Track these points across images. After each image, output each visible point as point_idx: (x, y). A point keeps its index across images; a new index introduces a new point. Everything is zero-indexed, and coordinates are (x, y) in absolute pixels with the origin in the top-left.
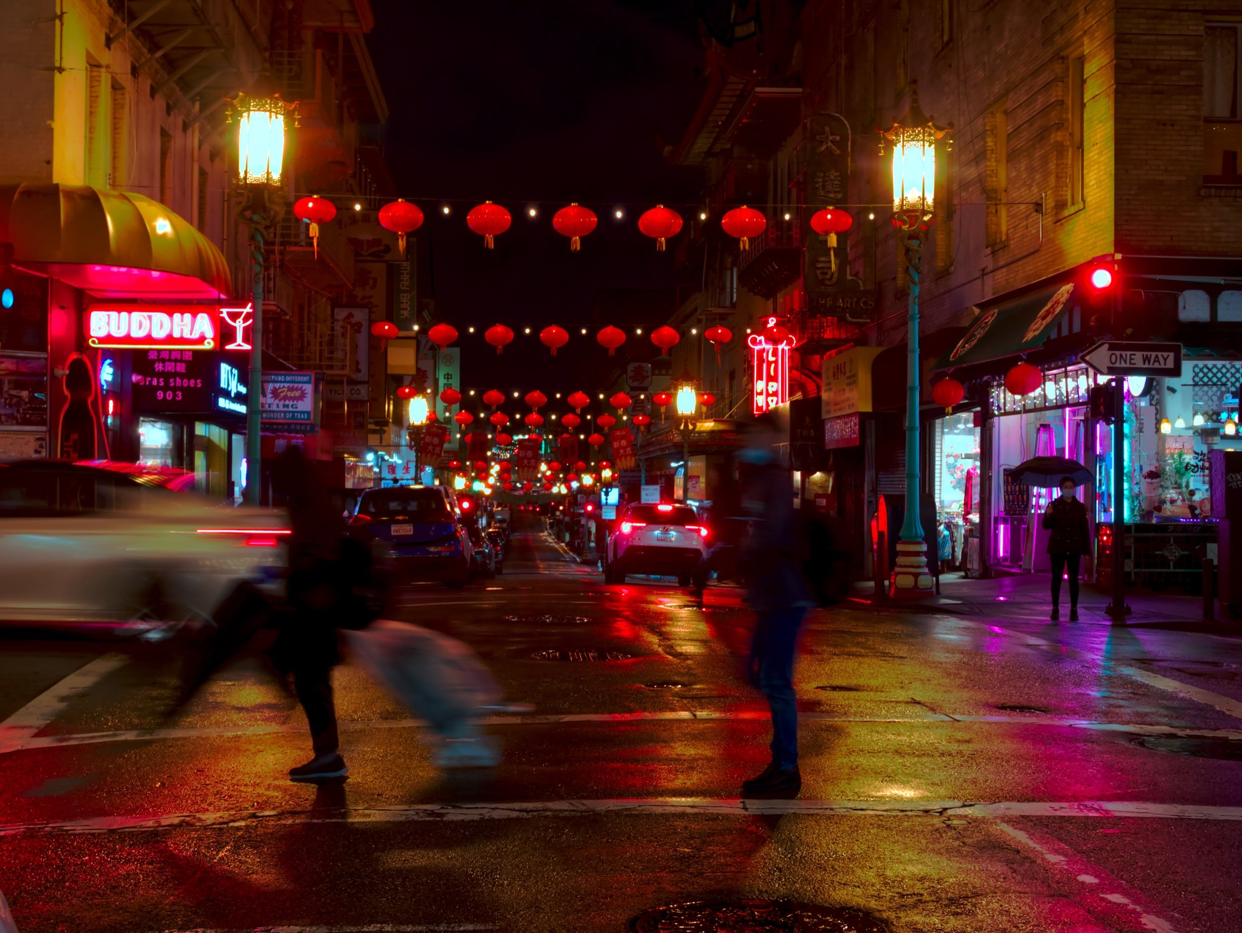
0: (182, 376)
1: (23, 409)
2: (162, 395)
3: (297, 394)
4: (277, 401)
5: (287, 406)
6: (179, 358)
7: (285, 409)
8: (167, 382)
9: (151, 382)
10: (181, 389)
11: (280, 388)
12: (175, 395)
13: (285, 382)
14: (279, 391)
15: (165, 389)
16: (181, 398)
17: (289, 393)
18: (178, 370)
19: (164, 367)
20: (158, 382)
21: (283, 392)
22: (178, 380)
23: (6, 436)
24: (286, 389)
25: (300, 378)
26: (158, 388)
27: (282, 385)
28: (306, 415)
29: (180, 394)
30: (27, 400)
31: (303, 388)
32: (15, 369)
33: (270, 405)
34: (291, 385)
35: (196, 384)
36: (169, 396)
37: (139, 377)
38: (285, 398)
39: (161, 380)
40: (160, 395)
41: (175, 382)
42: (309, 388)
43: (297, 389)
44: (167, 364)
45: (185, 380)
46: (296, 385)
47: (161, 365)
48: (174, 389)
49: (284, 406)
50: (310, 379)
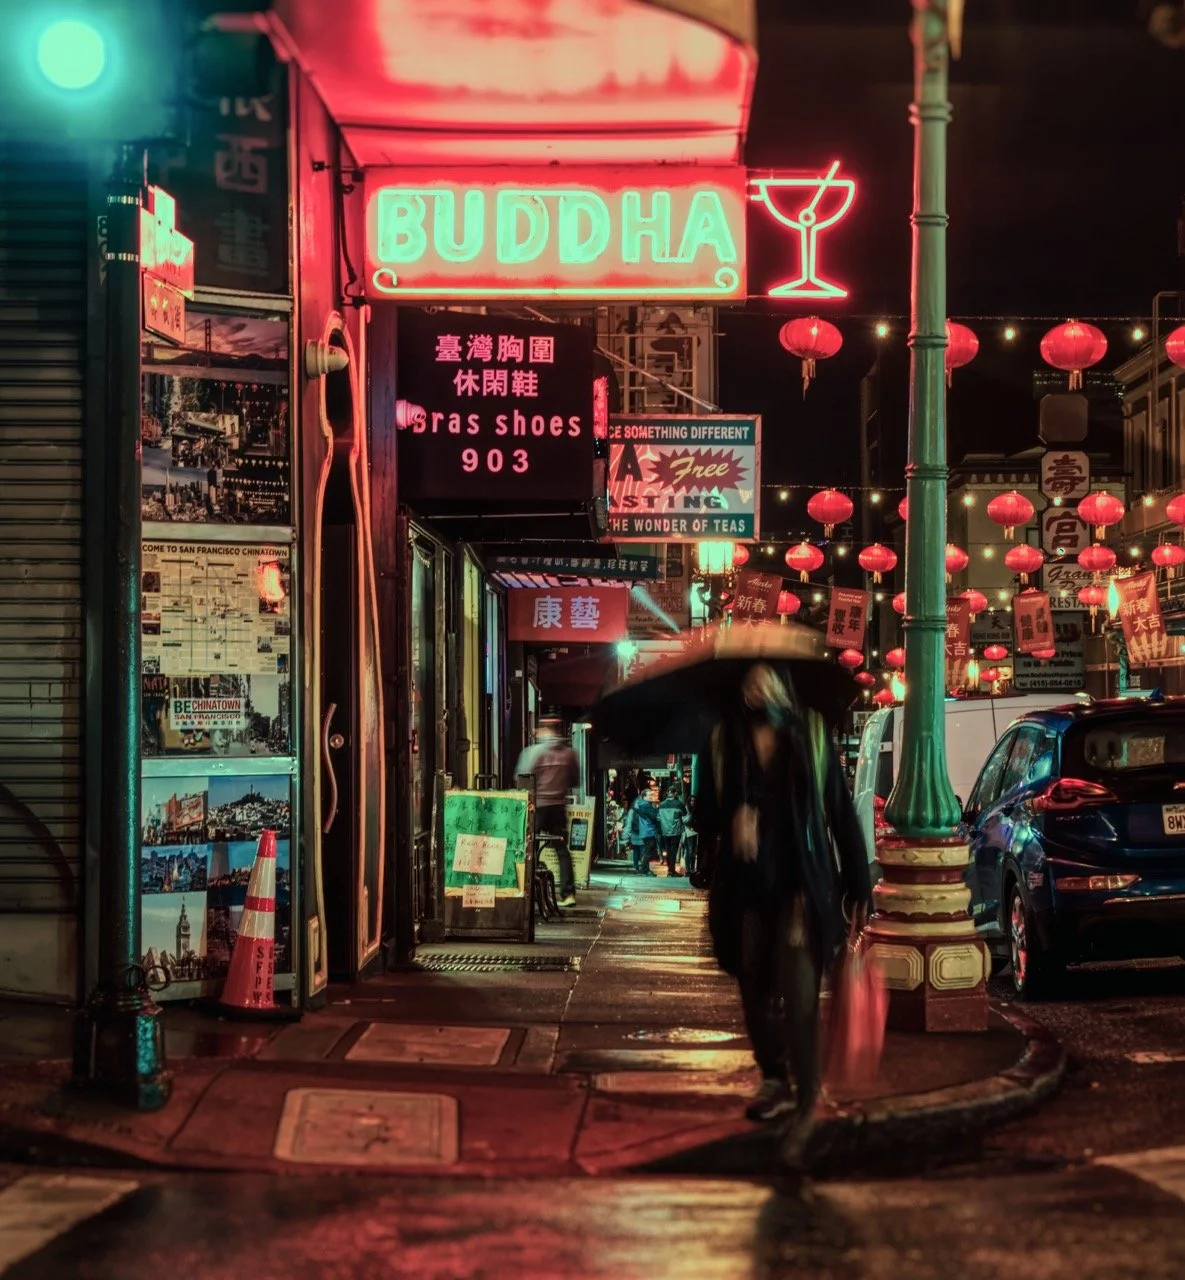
0: (528, 407)
1: (226, 474)
2: (475, 461)
3: (720, 470)
4: (670, 490)
5: (696, 502)
6: (519, 360)
7: (692, 510)
8: (488, 425)
9: (443, 424)
10: (527, 441)
11: (675, 456)
12: (510, 460)
13: (689, 441)
14: (674, 464)
15: (484, 441)
16: (526, 466)
17: (699, 469)
18: (518, 390)
19: (479, 383)
20: (465, 425)
21: (683, 466)
22: (518, 418)
23: (177, 556)
24: (691, 460)
25: (727, 433)
26: (464, 440)
27: (680, 449)
28: (742, 522)
29: (522, 454)
30: (236, 443)
31: (735, 457)
32: (201, 345)
33: (651, 500)
34: (704, 449)
35: (566, 427)
36: (495, 461)
37: (417, 411)
38: (690, 481)
39: (472, 418)
40: (470, 460)
41: (509, 423)
42: (749, 457)
43: (718, 459)
44: (487, 374)
45: (536, 419)
46: (715, 449)
47: (471, 378)
48: (509, 443)
49: (687, 501)
50: (751, 433)
